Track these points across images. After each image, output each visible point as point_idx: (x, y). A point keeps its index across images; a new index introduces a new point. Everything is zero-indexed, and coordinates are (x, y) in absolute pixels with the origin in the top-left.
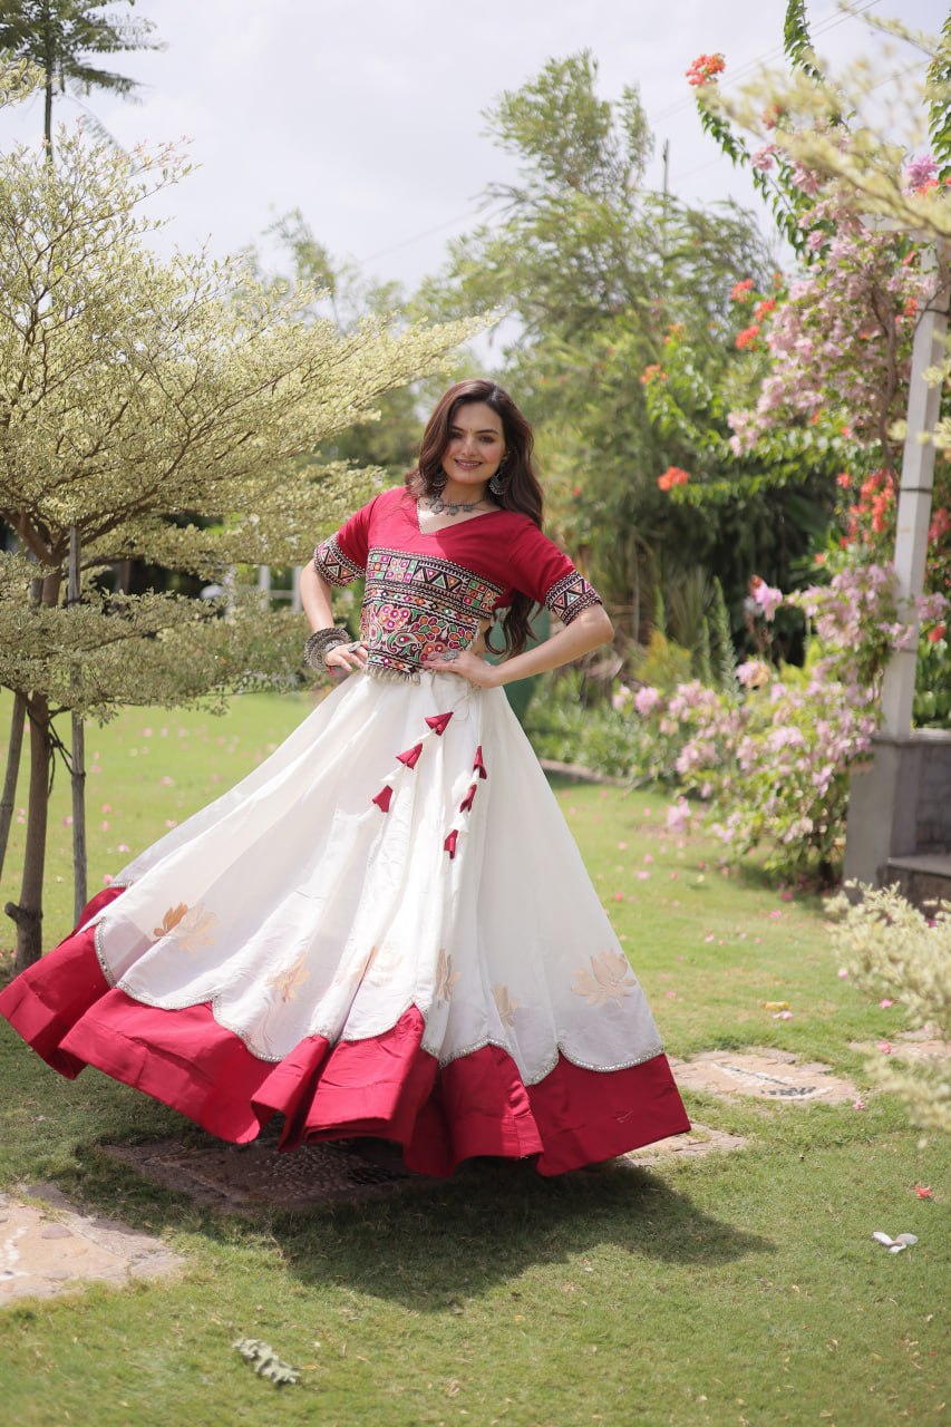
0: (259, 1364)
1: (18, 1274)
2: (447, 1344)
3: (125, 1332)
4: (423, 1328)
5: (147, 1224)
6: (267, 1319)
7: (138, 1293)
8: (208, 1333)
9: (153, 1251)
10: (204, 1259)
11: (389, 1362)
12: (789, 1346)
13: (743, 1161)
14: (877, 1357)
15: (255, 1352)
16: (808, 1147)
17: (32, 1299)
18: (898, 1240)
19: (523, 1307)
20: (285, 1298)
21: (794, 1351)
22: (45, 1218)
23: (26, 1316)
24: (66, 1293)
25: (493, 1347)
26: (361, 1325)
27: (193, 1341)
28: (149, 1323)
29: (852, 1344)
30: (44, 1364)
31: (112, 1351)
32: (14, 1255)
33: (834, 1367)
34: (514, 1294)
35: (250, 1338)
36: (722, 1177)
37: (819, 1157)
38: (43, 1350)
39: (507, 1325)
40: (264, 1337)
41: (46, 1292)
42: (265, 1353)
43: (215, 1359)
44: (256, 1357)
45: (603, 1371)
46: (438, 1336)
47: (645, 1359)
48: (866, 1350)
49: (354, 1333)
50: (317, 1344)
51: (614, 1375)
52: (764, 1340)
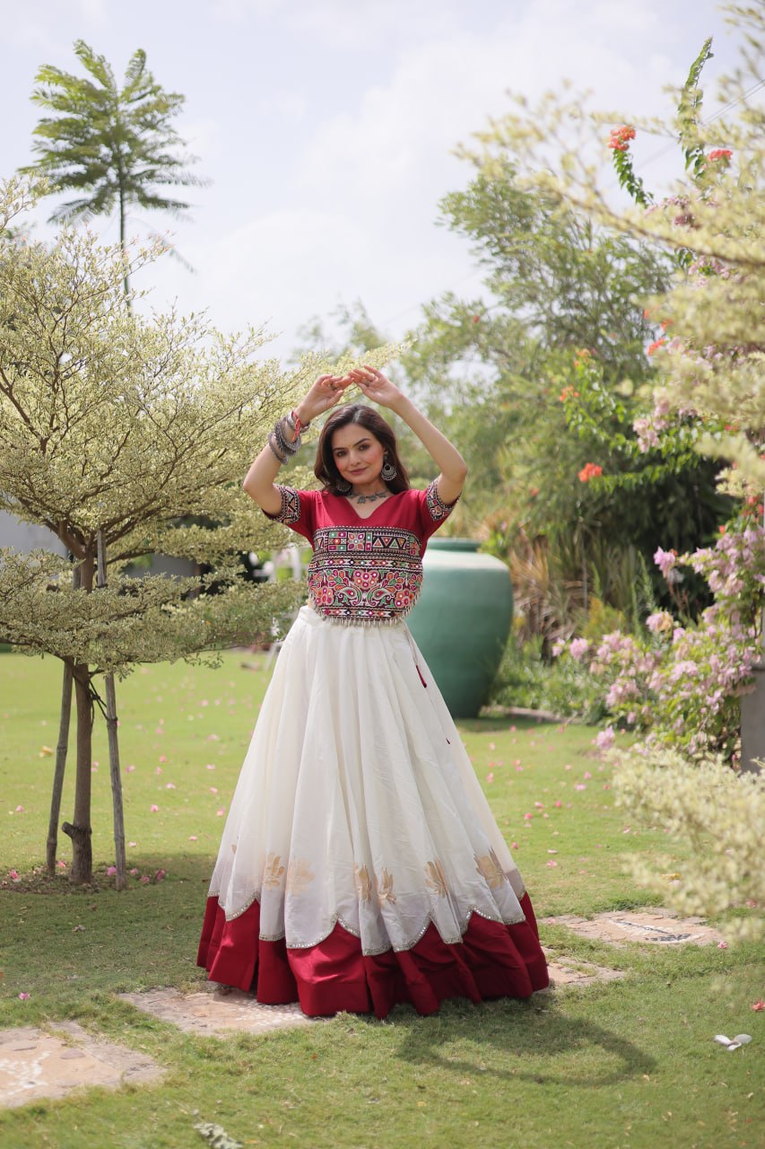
0: (212, 1140)
1: (39, 1083)
2: (363, 1124)
3: (113, 1121)
4: (345, 1113)
5: (143, 1046)
6: (224, 1110)
7: (127, 1094)
8: (177, 1120)
9: (144, 1065)
10: (181, 1069)
11: (314, 1137)
12: (633, 1118)
13: (619, 988)
14: (702, 1123)
15: (211, 1132)
16: (675, 977)
17: (45, 1099)
18: (735, 1040)
19: (426, 1096)
20: (242, 1095)
21: (637, 1122)
22: (65, 1045)
23: (40, 1112)
24: (72, 1095)
25: (398, 1125)
26: (297, 1112)
27: (166, 1126)
28: (134, 1115)
29: (684, 1116)
30: (49, 1145)
31: (102, 1135)
32: (38, 1071)
33: (667, 1132)
34: (420, 1087)
35: (209, 1121)
36: (602, 1000)
37: (684, 985)
38: (48, 1135)
39: (412, 1110)
40: (219, 1122)
41: (57, 1095)
42: (217, 1133)
43: (181, 1138)
44: (211, 1135)
45: (481, 1139)
46: (355, 1118)
47: (517, 1131)
48: (695, 1119)
49: (290, 1117)
50: (261, 1126)
51: (489, 1140)
52: (614, 1114)
